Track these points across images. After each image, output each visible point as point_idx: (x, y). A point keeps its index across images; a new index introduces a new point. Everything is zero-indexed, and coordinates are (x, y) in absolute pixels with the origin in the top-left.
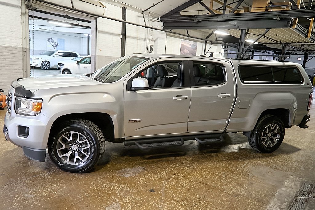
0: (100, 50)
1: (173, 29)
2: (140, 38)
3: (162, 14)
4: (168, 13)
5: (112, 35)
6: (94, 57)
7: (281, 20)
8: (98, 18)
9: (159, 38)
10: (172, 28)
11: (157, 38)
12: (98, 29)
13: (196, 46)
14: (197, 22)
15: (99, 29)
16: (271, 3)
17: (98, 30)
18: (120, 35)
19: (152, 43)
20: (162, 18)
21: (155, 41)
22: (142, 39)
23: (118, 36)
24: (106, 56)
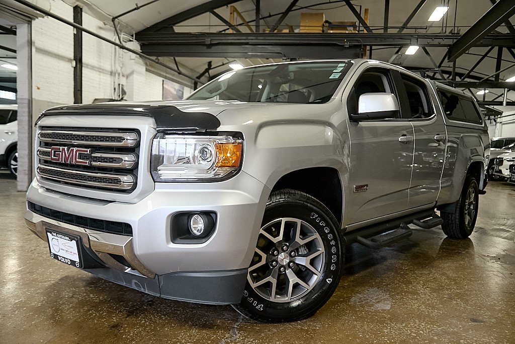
0: (38, 88)
1: (160, 56)
2: (103, 70)
3: (140, 28)
4: (150, 27)
5: (59, 59)
6: (27, 101)
7: (350, 47)
8: (34, 19)
9: (135, 73)
10: (158, 55)
11: (132, 73)
12: (34, 43)
13: (183, 93)
14: (210, 46)
15: (36, 45)
16: (327, 22)
17: (34, 45)
18: (71, 60)
19: (123, 81)
20: (140, 36)
21: (127, 77)
22: (107, 72)
23: (68, 61)
24: (48, 102)
